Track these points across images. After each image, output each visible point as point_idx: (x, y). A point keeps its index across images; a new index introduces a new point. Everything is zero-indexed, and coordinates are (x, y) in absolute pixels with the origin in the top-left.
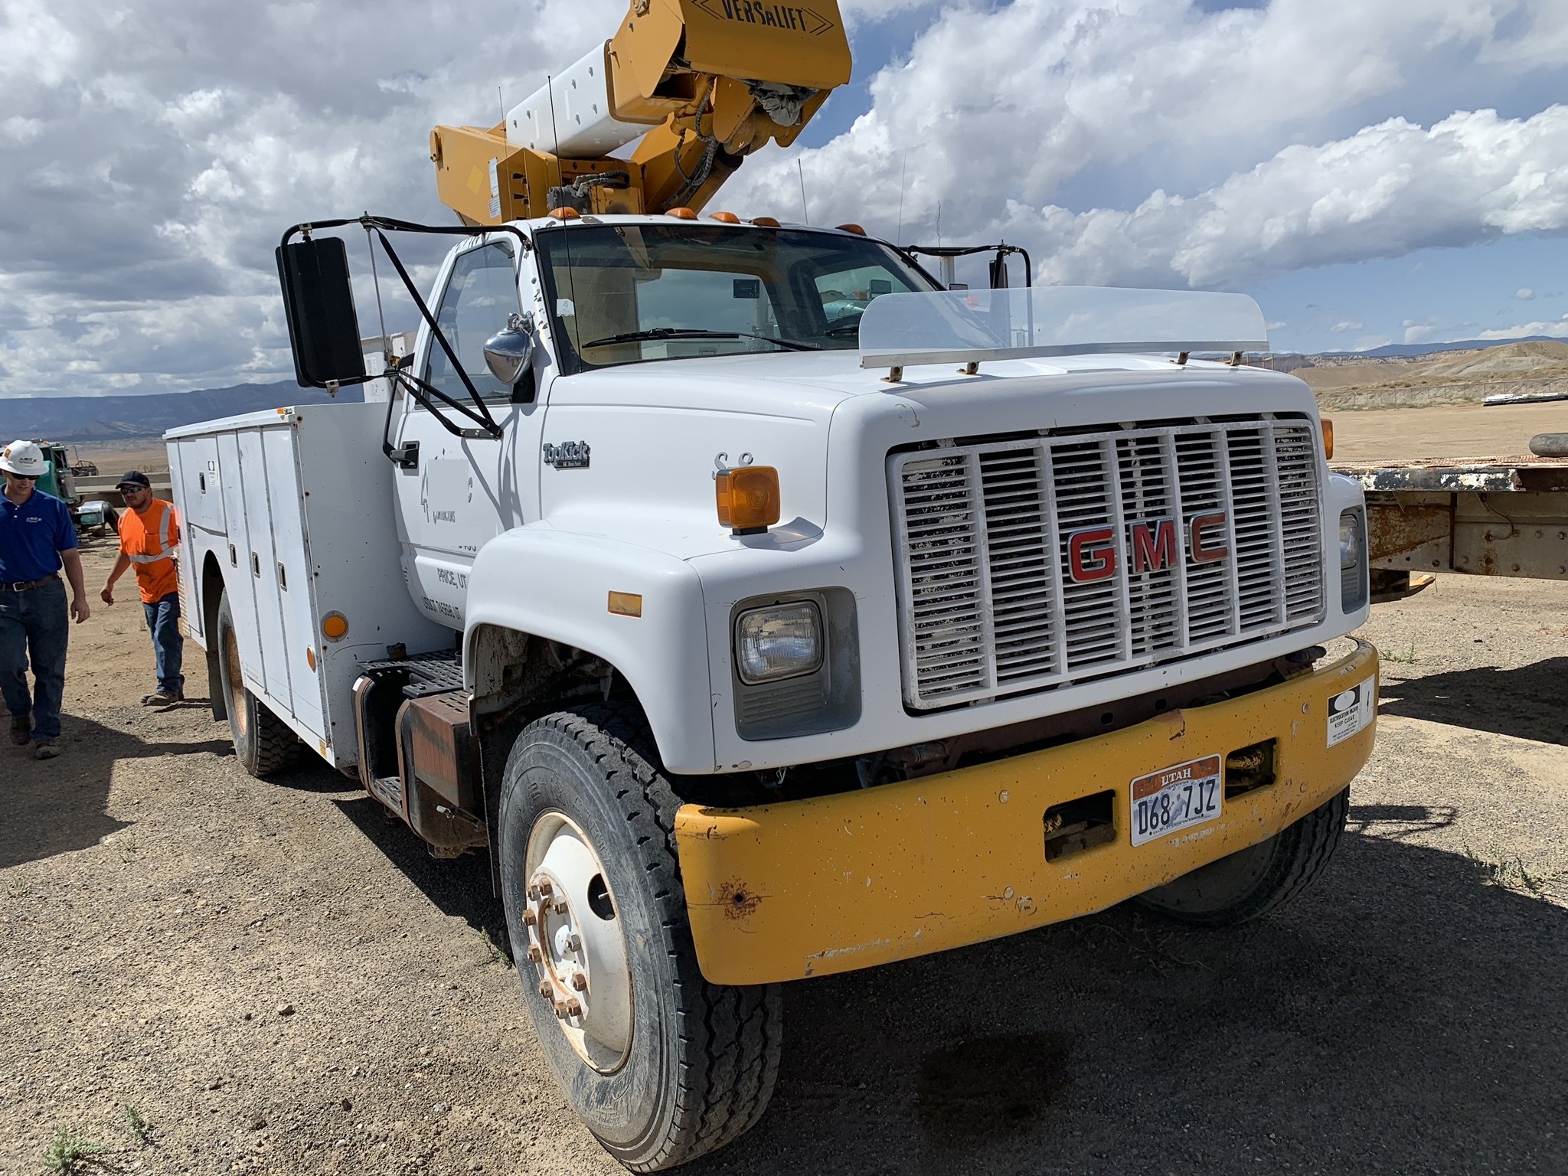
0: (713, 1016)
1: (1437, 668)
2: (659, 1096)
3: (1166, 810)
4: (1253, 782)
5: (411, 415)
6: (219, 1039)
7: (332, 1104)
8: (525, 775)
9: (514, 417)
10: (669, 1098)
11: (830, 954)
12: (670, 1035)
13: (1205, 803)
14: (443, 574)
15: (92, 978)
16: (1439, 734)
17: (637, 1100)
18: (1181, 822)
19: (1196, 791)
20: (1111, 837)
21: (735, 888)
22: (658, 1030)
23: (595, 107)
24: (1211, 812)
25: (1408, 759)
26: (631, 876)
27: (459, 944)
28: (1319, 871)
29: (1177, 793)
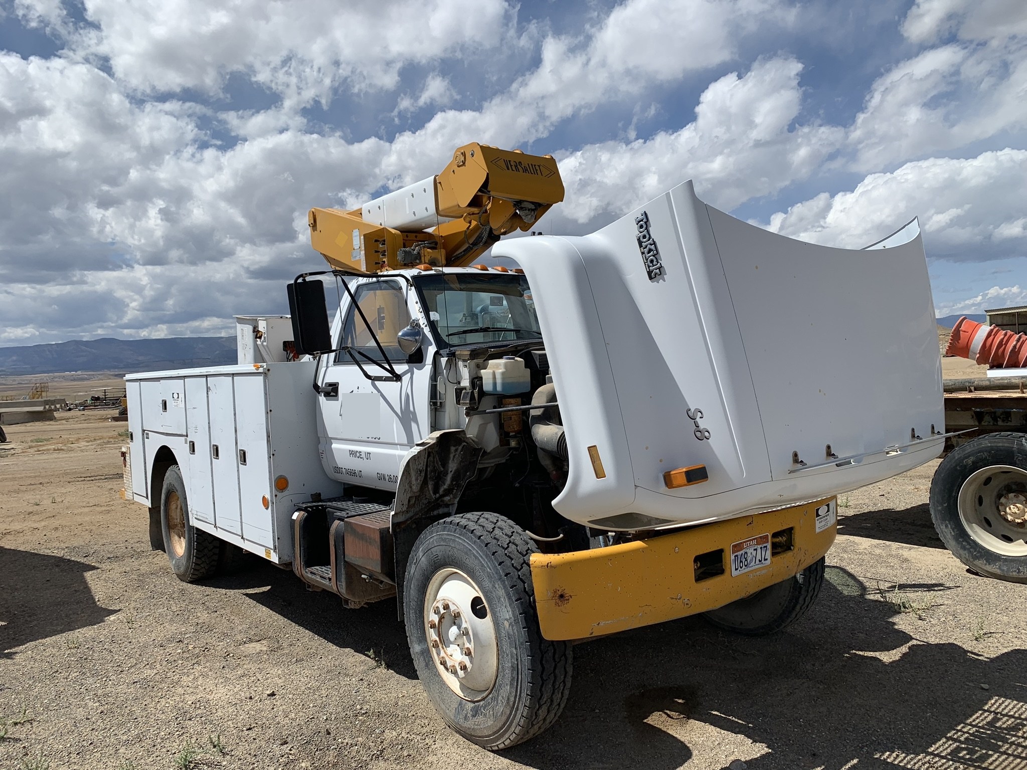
0: (544, 659)
1: (861, 510)
2: (514, 702)
3: (746, 560)
4: (782, 550)
5: (330, 369)
6: (239, 708)
7: (319, 732)
8: (430, 551)
9: (411, 371)
10: (521, 702)
11: (601, 624)
12: (523, 670)
13: (763, 557)
14: (352, 453)
15: (147, 685)
16: (864, 543)
17: (500, 708)
18: (754, 566)
19: (759, 550)
20: (721, 571)
21: (560, 591)
22: (515, 669)
23: (426, 209)
24: (766, 562)
25: (849, 556)
26: (501, 592)
27: (354, 660)
28: (812, 603)
29: (750, 551)
